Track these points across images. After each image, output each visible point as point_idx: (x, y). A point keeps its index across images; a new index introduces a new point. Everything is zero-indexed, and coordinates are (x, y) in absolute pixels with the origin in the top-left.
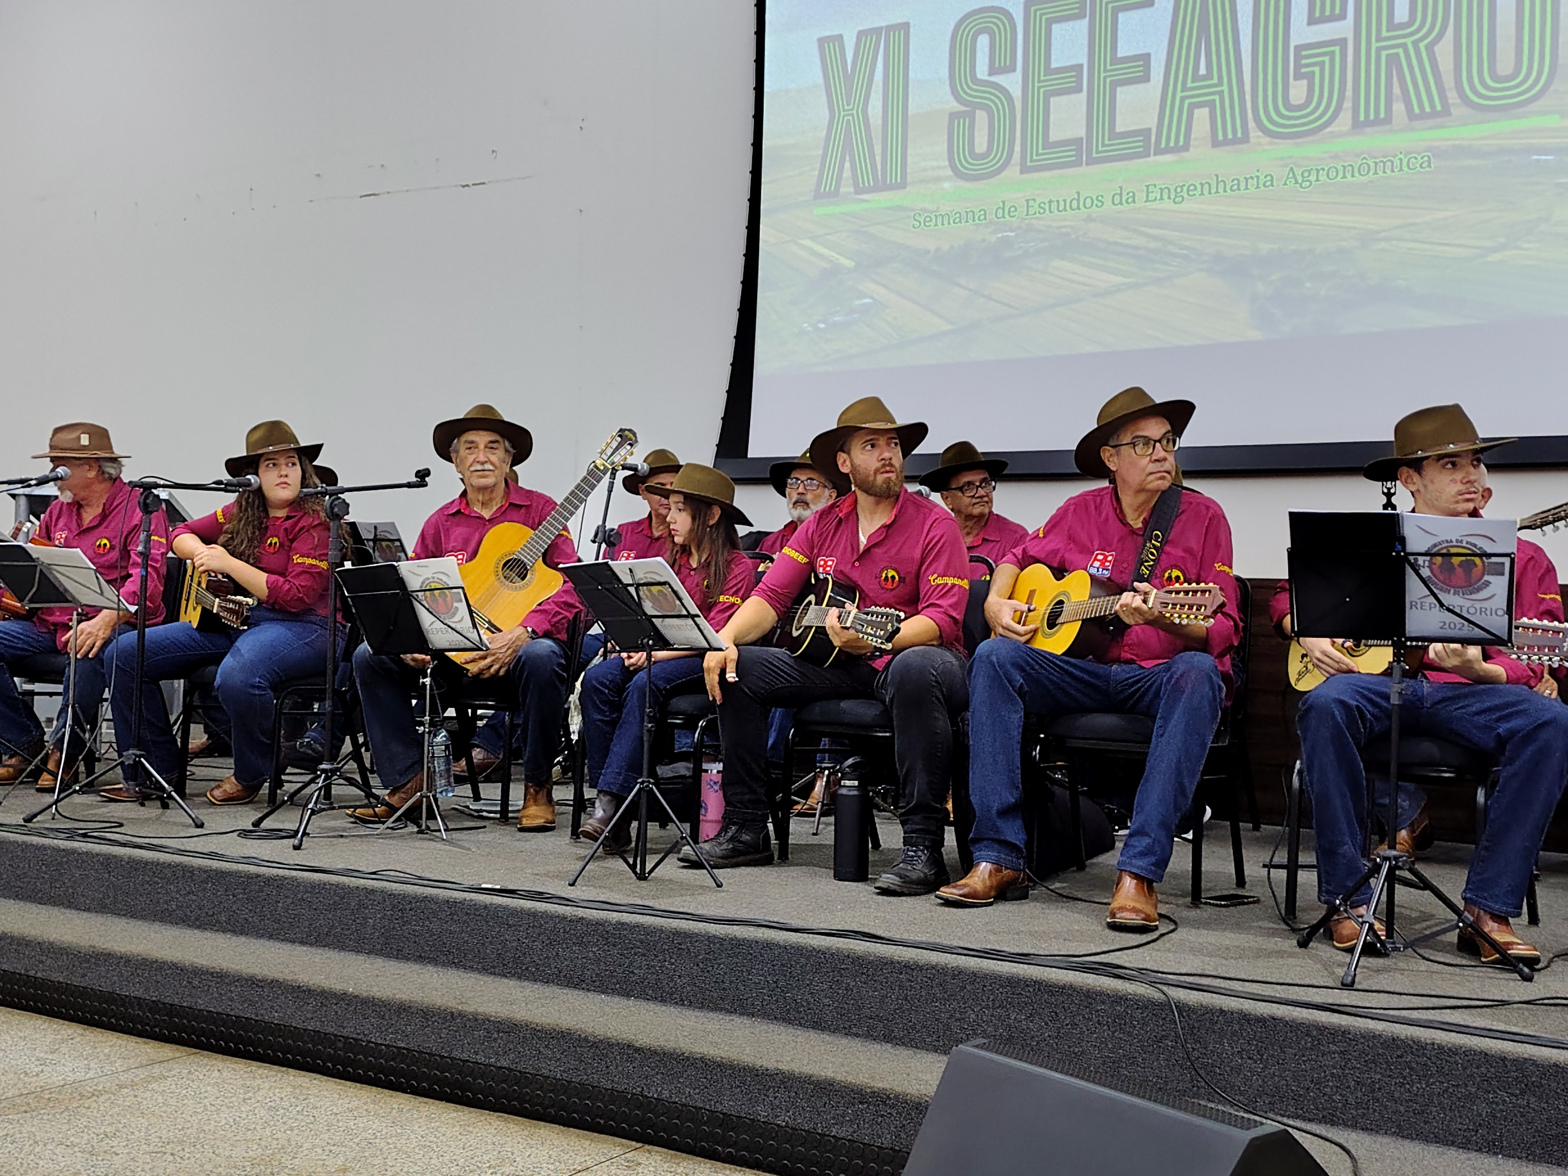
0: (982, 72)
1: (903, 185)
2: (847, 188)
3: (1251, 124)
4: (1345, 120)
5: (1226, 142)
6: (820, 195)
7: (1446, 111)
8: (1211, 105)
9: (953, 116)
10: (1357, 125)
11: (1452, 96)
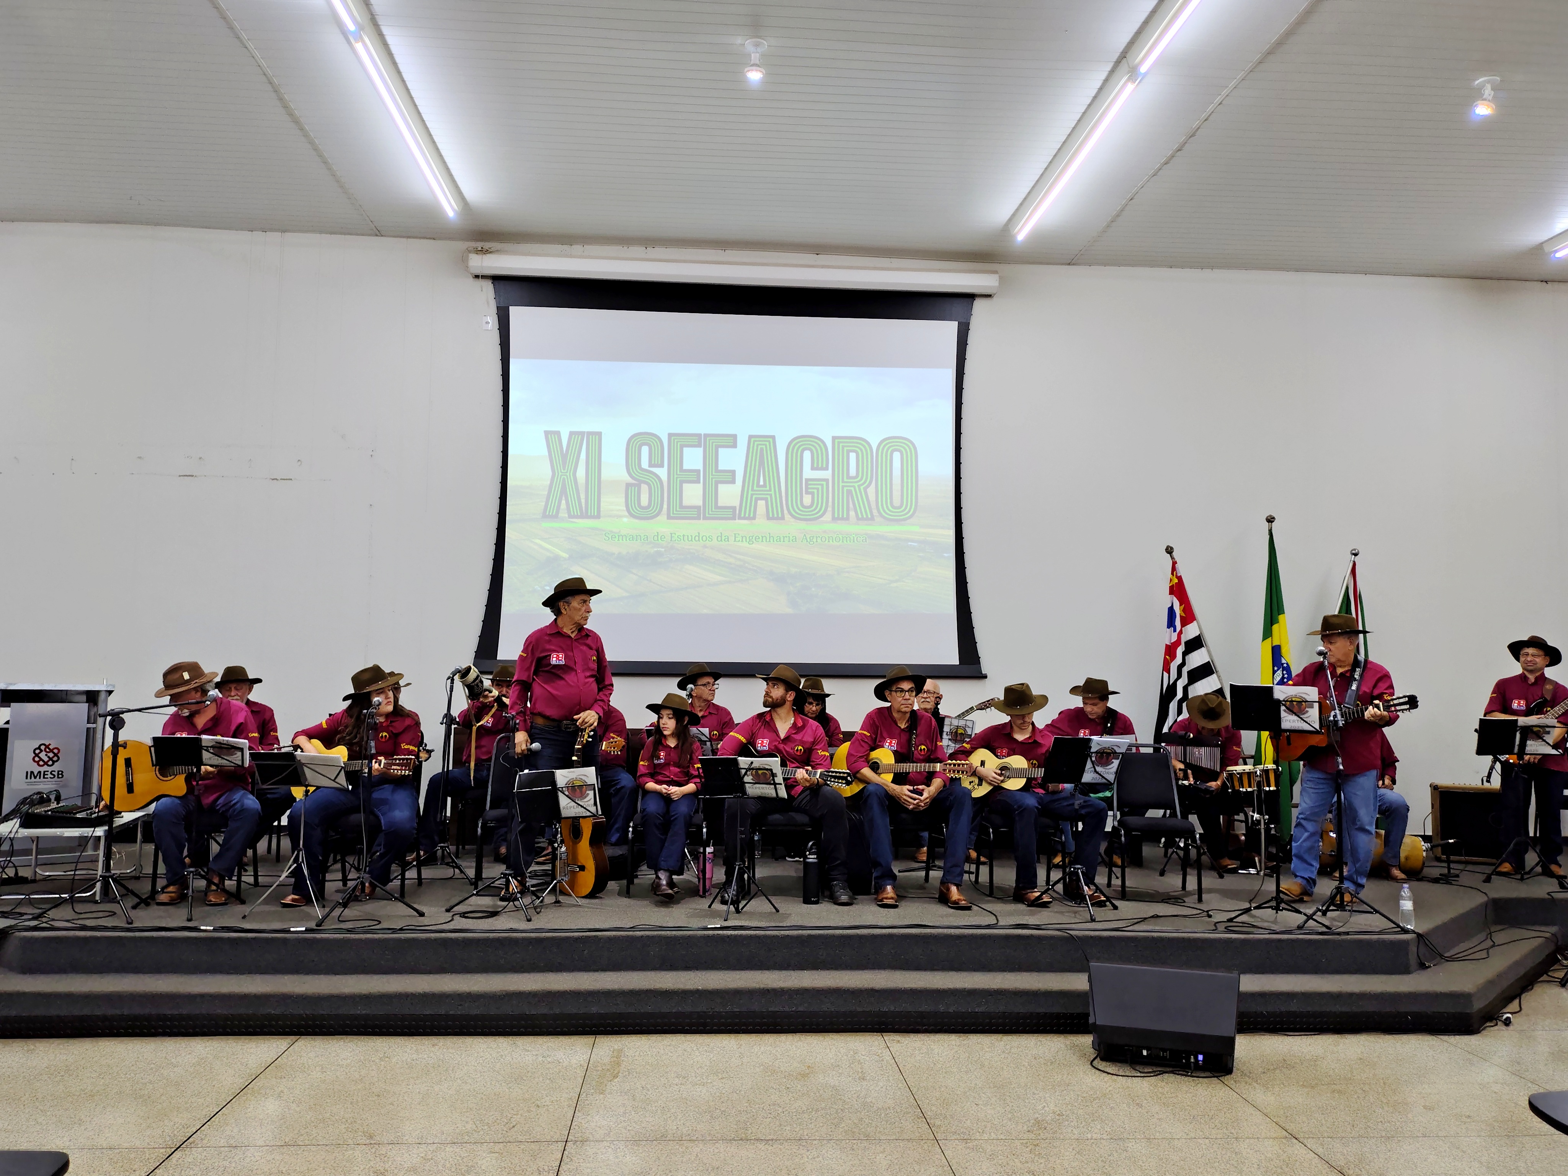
0: (645, 464)
1: (598, 517)
2: (563, 514)
3: (786, 512)
4: (828, 516)
5: (773, 518)
6: (545, 516)
7: (872, 519)
8: (766, 499)
9: (628, 485)
10: (835, 519)
11: (875, 512)
